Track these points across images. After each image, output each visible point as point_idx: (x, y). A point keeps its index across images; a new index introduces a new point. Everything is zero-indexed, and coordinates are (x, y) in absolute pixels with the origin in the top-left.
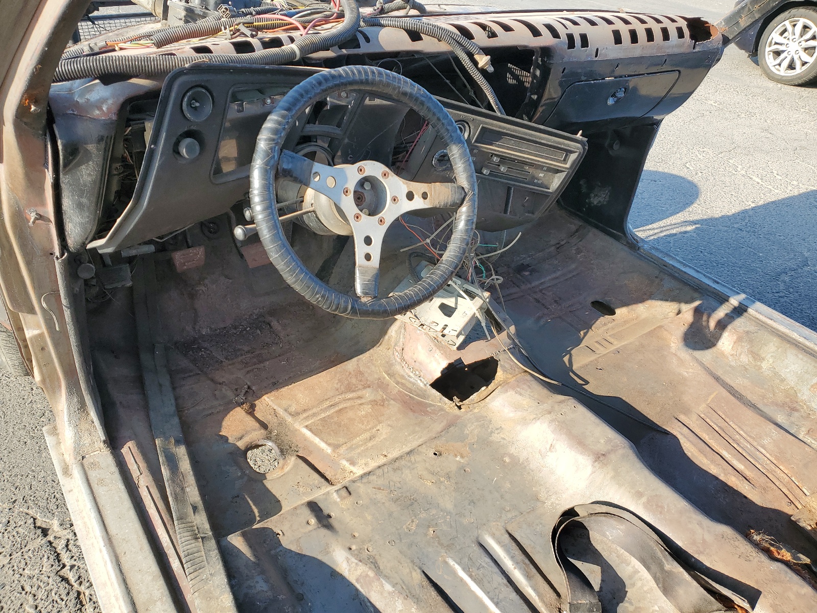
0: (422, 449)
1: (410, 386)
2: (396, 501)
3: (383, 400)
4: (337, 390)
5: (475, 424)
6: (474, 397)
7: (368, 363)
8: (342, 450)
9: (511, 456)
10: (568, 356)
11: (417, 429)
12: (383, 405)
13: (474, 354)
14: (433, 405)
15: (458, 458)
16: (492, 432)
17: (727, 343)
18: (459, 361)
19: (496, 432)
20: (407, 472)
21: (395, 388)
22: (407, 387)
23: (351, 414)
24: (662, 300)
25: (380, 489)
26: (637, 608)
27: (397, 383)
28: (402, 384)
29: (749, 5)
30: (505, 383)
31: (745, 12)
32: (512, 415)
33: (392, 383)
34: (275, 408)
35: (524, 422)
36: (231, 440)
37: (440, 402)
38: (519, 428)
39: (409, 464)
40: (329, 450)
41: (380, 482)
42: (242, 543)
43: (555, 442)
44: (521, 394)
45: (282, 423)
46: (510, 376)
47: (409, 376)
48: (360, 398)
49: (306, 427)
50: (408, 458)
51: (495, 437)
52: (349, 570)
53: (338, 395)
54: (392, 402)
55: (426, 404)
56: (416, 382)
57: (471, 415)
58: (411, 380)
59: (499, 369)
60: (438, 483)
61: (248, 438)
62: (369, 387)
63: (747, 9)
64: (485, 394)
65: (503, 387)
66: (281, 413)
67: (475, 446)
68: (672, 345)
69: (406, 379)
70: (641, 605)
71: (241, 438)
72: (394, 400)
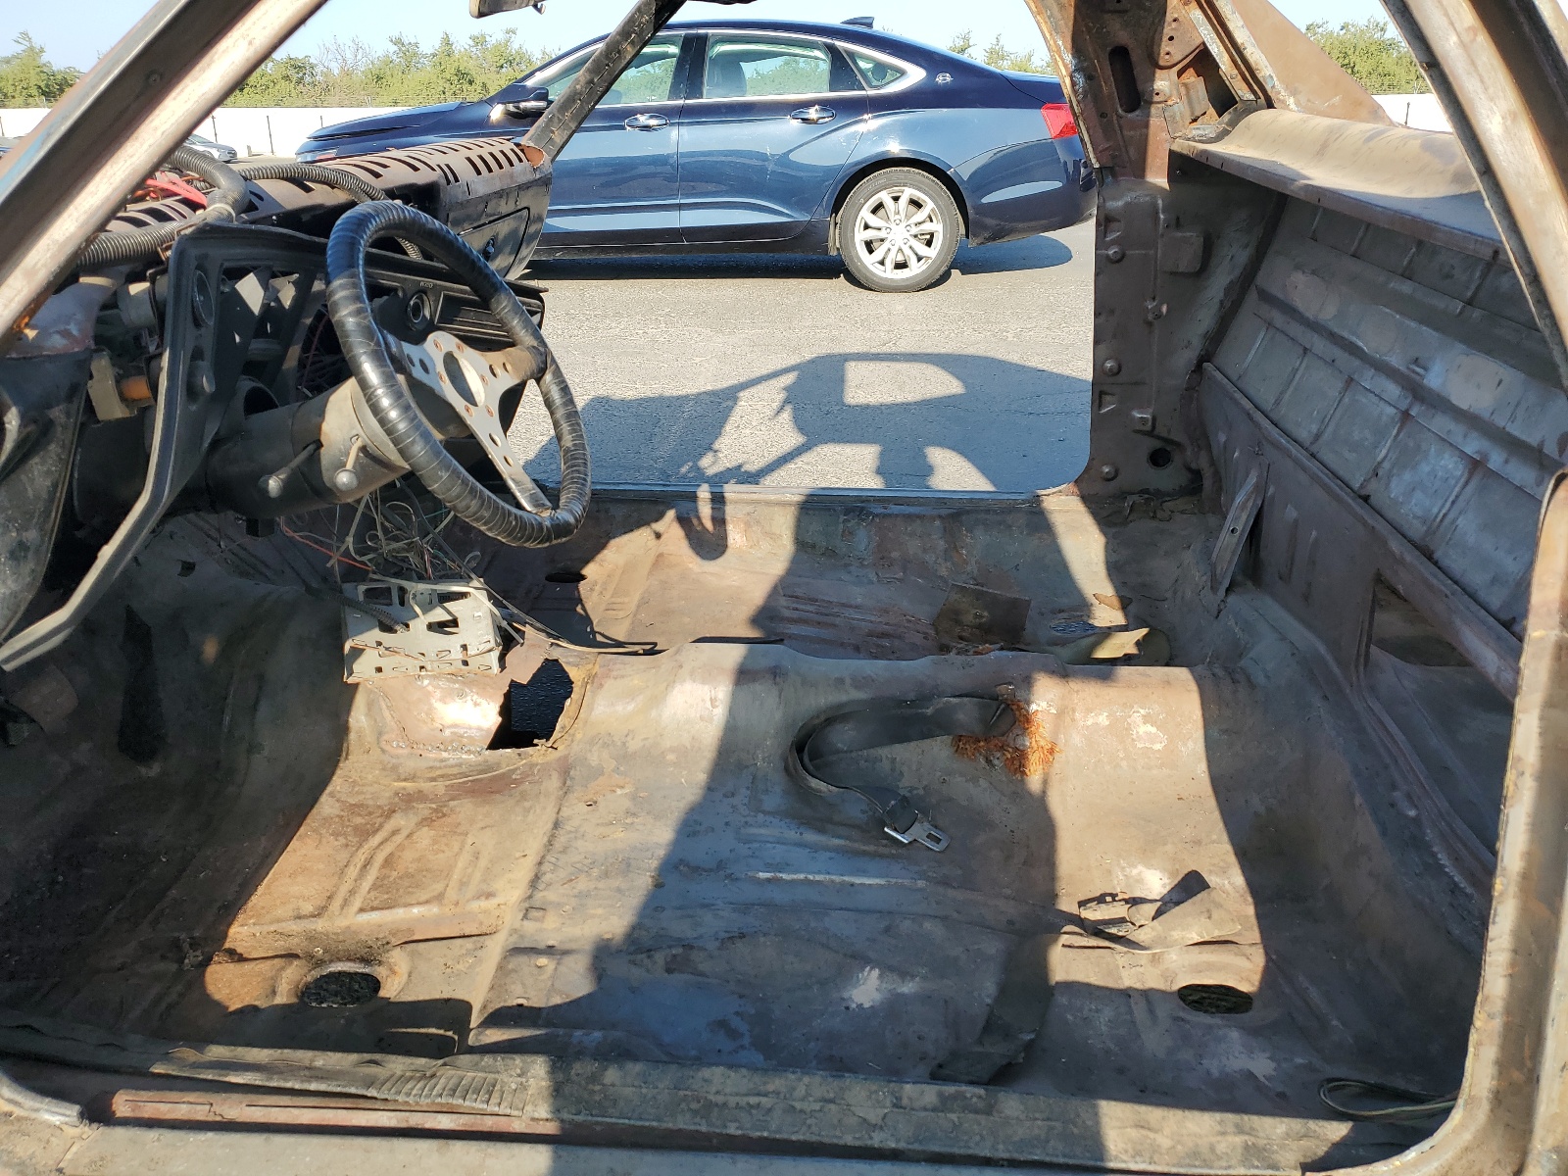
0: (566, 812)
1: (455, 771)
2: (606, 875)
3: (436, 811)
4: (347, 845)
5: (595, 748)
6: (562, 721)
7: (353, 790)
8: (452, 894)
9: (672, 750)
10: (597, 635)
11: (527, 804)
12: (444, 815)
13: (524, 665)
14: (516, 769)
15: (619, 792)
16: (624, 744)
17: (737, 537)
18: (513, 685)
19: (629, 738)
20: (580, 843)
21: (440, 787)
22: (455, 775)
23: (408, 855)
24: (625, 533)
25: (572, 880)
26: (924, 788)
27: (433, 779)
28: (442, 776)
29: (557, 114)
30: (591, 678)
31: (555, 124)
32: (631, 707)
33: (426, 786)
34: (272, 929)
35: (658, 700)
36: (262, 1003)
37: (522, 759)
38: (654, 713)
39: (572, 835)
40: (434, 910)
41: (562, 874)
42: (499, 1033)
43: (713, 692)
44: (623, 677)
45: (311, 938)
46: (590, 666)
47: (442, 761)
48: (395, 832)
49: (362, 910)
50: (561, 832)
51: (634, 745)
52: (648, 971)
53: (357, 850)
54: (452, 803)
55: (504, 774)
56: (460, 760)
57: (578, 745)
58: (451, 762)
59: (567, 668)
60: (627, 827)
61: (284, 985)
62: (394, 811)
63: (556, 120)
64: (574, 707)
65: (593, 683)
66: (294, 927)
67: (622, 769)
68: (691, 565)
69: (440, 768)
70: (925, 783)
71: (274, 993)
72: (453, 799)
